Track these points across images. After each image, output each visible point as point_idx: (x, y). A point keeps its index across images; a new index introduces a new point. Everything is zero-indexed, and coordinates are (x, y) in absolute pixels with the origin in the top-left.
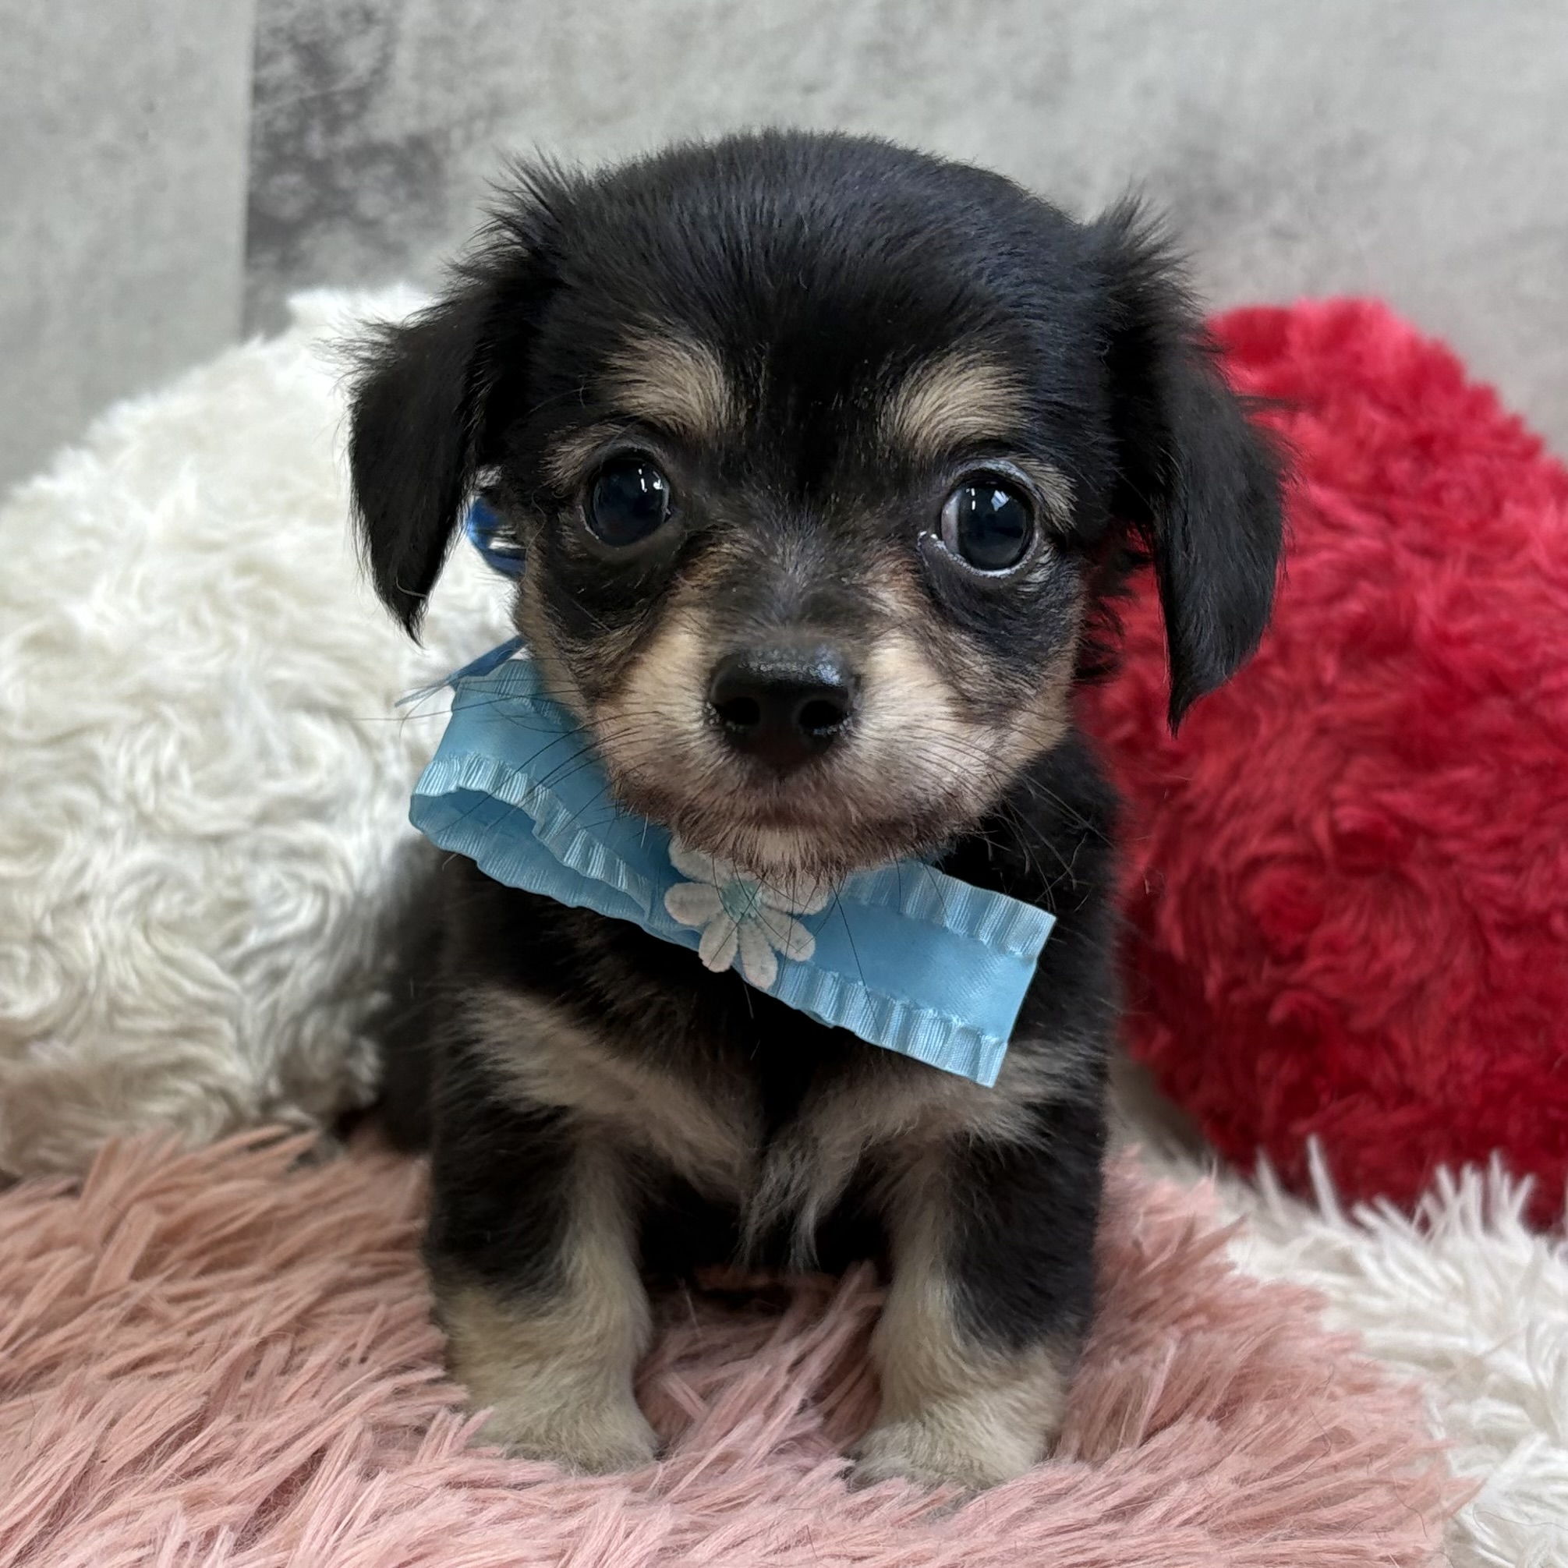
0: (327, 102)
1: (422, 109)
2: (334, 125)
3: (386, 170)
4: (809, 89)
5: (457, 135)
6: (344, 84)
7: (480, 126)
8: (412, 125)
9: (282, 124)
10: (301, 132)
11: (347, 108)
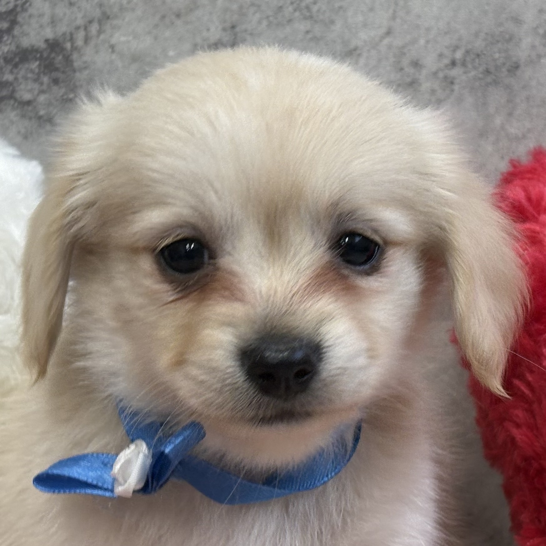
3: (34, 65)
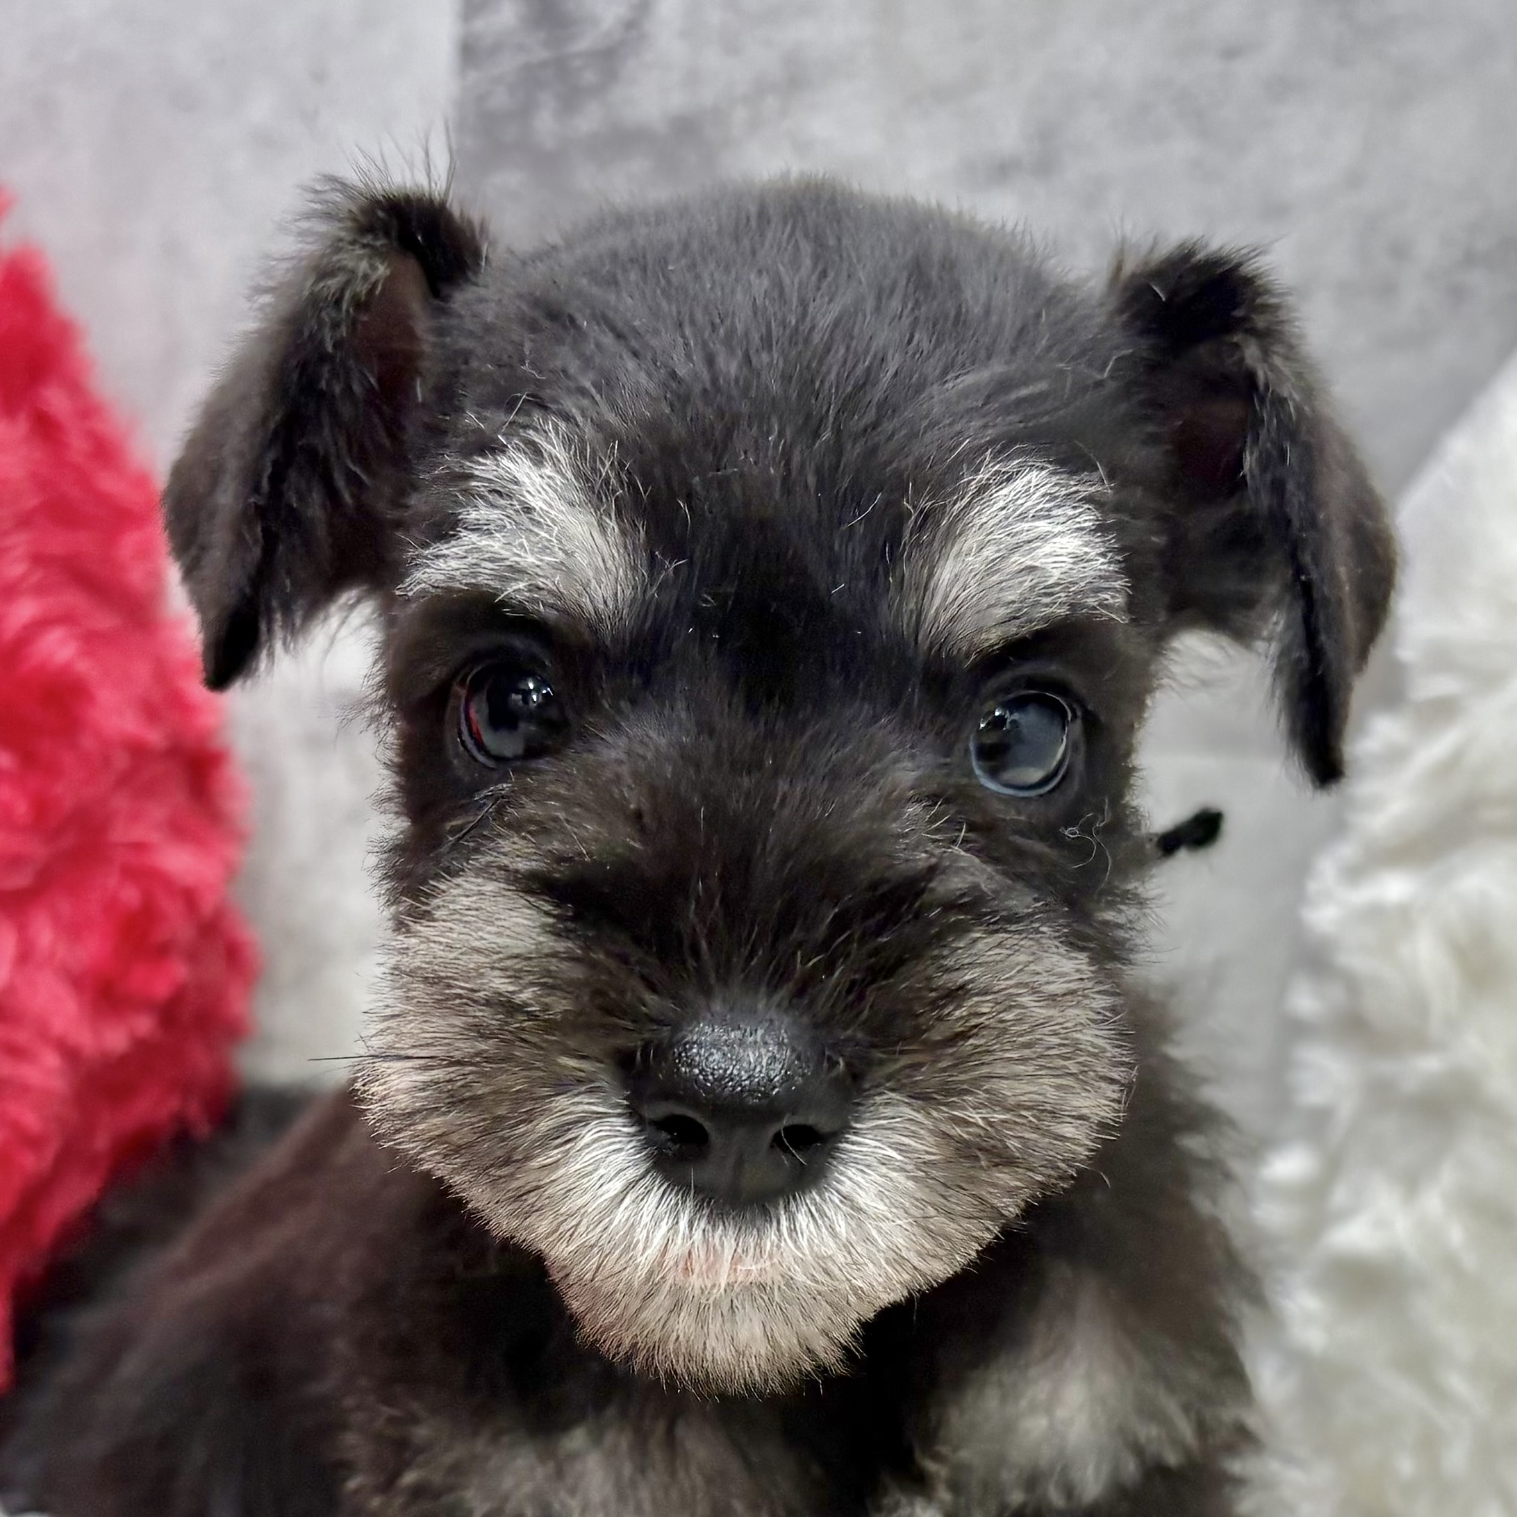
0: (561, 67)
1: (692, 78)
2: (571, 99)
4: (1231, 53)
5: (740, 115)
6: (585, 43)
7: (771, 102)
8: (677, 101)
9: (500, 100)
10: (525, 111)
11: (589, 77)
